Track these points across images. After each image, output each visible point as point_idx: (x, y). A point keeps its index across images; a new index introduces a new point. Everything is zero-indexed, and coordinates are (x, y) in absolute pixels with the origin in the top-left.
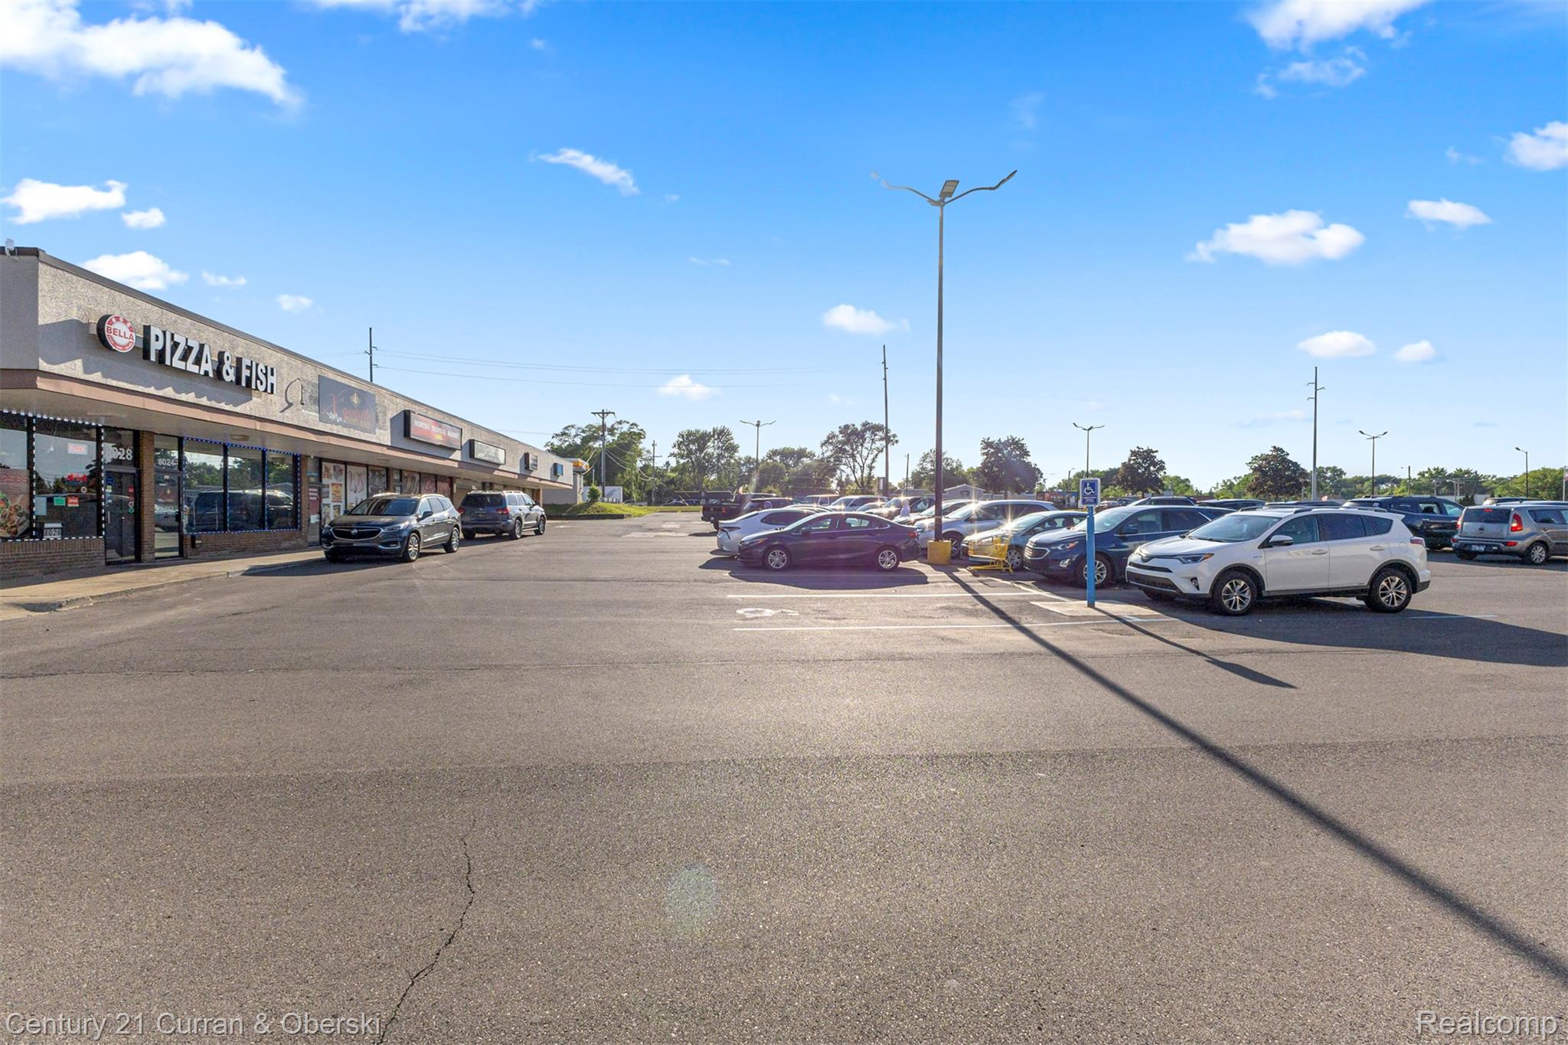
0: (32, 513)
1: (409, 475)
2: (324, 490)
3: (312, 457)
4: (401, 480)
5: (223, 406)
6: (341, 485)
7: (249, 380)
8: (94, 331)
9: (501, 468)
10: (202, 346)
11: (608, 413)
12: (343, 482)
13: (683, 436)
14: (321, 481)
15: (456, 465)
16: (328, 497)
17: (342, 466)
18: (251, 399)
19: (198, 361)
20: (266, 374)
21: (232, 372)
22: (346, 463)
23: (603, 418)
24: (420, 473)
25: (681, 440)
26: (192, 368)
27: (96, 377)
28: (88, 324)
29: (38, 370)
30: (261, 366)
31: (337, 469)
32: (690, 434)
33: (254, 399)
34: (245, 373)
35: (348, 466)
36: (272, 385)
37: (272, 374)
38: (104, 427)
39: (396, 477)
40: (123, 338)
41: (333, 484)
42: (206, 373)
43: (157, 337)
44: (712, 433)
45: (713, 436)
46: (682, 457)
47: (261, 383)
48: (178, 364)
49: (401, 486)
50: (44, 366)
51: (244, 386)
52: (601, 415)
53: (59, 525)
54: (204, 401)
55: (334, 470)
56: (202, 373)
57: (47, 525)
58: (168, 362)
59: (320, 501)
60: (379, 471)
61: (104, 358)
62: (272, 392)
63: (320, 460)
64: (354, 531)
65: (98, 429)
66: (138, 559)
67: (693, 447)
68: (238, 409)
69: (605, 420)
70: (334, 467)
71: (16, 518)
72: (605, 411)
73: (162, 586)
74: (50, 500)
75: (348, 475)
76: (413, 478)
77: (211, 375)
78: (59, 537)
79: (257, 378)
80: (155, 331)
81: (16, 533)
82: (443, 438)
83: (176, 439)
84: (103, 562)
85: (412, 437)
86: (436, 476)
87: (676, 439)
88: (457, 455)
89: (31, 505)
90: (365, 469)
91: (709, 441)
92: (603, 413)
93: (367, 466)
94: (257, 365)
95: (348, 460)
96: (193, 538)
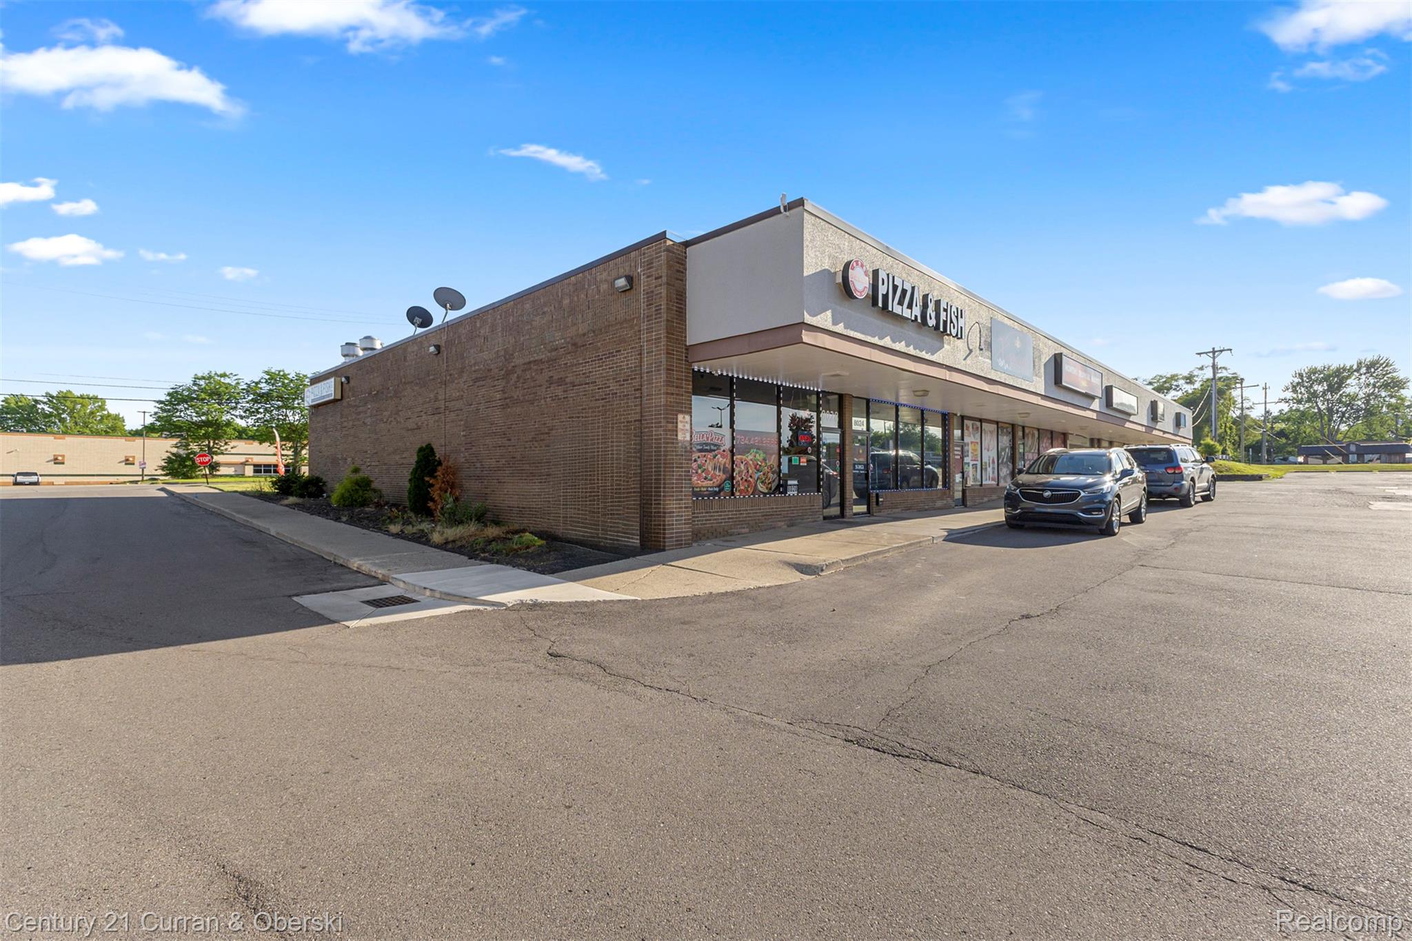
0: (780, 471)
1: (1030, 432)
2: (966, 448)
3: (959, 415)
4: (1024, 438)
5: (924, 355)
6: (977, 443)
7: (945, 322)
8: (839, 280)
9: (1132, 418)
10: (913, 288)
11: (1221, 351)
12: (979, 441)
13: (1301, 376)
14: (963, 439)
15: (1094, 416)
16: (968, 456)
17: (979, 424)
18: (943, 347)
19: (910, 306)
20: (957, 317)
21: (933, 315)
22: (981, 420)
23: (1214, 358)
24: (1038, 430)
25: (1297, 380)
26: (907, 313)
27: (840, 328)
28: (835, 273)
29: (803, 323)
30: (954, 309)
31: (975, 427)
32: (1314, 371)
33: (945, 345)
34: (943, 316)
35: (983, 424)
36: (961, 327)
37: (962, 317)
38: (822, 392)
39: (1020, 434)
40: (860, 283)
41: (972, 443)
42: (916, 316)
43: (883, 280)
44: (1355, 367)
45: (1358, 370)
46: (1299, 402)
47: (954, 328)
48: (897, 310)
49: (1023, 444)
50: (808, 319)
51: (940, 331)
52: (1211, 355)
53: (796, 482)
54: (911, 350)
55: (973, 428)
56: (913, 318)
57: (790, 482)
58: (890, 309)
59: (963, 460)
60: (1007, 428)
61: (846, 308)
62: (961, 337)
63: (963, 418)
64: (1047, 494)
65: (818, 393)
66: (842, 515)
67: (1319, 388)
68: (933, 358)
69: (1216, 360)
70: (973, 425)
71: (770, 475)
72: (1216, 349)
73: (888, 551)
74: (790, 460)
75: (983, 432)
76: (1033, 435)
77: (919, 320)
78: (795, 493)
79: (951, 322)
80: (882, 275)
81: (770, 489)
82: (1088, 384)
83: (865, 401)
84: (821, 517)
85: (1064, 384)
86: (1052, 432)
87: (1289, 379)
88: (1096, 405)
89: (780, 464)
90: (995, 426)
91: (1348, 377)
92: (1214, 352)
93: (997, 423)
94: (951, 307)
95: (984, 417)
96: (877, 496)
